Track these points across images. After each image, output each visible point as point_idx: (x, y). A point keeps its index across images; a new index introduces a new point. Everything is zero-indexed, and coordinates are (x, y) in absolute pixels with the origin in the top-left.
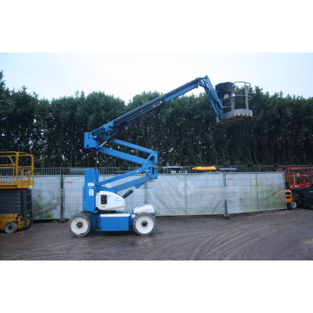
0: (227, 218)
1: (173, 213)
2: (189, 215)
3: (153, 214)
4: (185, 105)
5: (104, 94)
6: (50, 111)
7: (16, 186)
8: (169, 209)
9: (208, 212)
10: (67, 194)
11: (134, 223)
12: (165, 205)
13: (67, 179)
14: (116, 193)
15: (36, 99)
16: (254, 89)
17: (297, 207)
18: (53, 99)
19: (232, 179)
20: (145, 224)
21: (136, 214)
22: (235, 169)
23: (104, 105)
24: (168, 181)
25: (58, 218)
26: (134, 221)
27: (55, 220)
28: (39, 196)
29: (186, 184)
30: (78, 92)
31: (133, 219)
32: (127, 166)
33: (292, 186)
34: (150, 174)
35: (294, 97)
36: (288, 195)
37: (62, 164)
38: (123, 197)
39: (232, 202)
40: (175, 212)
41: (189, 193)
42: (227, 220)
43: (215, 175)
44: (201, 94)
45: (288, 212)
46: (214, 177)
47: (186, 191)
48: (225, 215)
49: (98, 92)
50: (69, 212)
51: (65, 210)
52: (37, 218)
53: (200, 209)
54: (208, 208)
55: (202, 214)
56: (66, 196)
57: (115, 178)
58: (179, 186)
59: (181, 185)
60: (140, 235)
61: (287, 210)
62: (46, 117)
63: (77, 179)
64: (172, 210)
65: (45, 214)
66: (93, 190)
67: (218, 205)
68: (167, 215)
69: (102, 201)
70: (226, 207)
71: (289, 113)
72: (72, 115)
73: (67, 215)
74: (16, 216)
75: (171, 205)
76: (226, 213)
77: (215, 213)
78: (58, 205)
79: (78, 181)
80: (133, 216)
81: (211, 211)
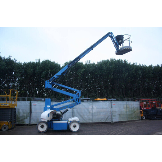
2: (94, 122)
3: (78, 122)
4: (90, 68)
5: (50, 61)
6: (23, 69)
7: (9, 106)
8: (84, 119)
9: (103, 121)
10: (33, 111)
11: (69, 126)
12: (82, 117)
13: (33, 103)
16: (123, 61)
17: (145, 119)
19: (115, 105)
20: (75, 126)
21: (71, 122)
22: (116, 100)
23: (50, 66)
24: (84, 105)
25: (28, 123)
26: (70, 125)
27: (26, 124)
28: (18, 112)
29: (92, 107)
30: (37, 60)
31: (69, 124)
32: (61, 97)
33: (143, 108)
34: (77, 102)
35: (142, 65)
36: (141, 113)
39: (114, 116)
40: (87, 121)
41: (94, 111)
44: (98, 63)
45: (141, 121)
46: (106, 103)
47: (92, 111)
48: (112, 123)
49: (47, 60)
50: (34, 120)
51: (32, 120)
52: (17, 123)
53: (99, 119)
54: (103, 119)
55: (100, 122)
57: (60, 103)
58: (89, 108)
59: (90, 107)
61: (141, 120)
62: (20, 72)
63: (38, 104)
64: (85, 120)
65: (21, 121)
67: (108, 117)
68: (83, 122)
69: (53, 115)
70: (112, 118)
71: (140, 72)
72: (34, 71)
73: (33, 122)
74: (8, 122)
75: (85, 117)
76: (112, 121)
77: (107, 121)
78: (28, 117)
79: (39, 104)
80: (69, 122)
81: (105, 121)
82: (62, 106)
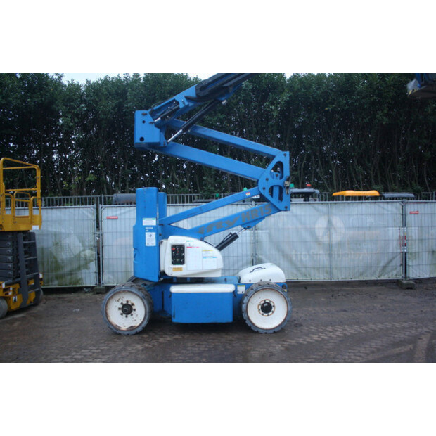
0: (410, 287)
1: (306, 275)
2: (335, 279)
3: (283, 286)
4: (311, 86)
8: (297, 268)
9: (372, 275)
10: (108, 240)
11: (244, 306)
12: (291, 261)
13: (107, 212)
14: (202, 239)
15: (60, 82)
18: (88, 82)
19: (416, 214)
20: (267, 308)
21: (248, 286)
22: (412, 195)
23: (172, 87)
24: (296, 216)
25: (92, 285)
26: (245, 301)
27: (87, 287)
28: (56, 244)
29: (330, 222)
31: (243, 296)
32: (212, 192)
34: (274, 200)
37: (105, 190)
38: (216, 247)
39: (415, 255)
40: (310, 275)
41: (336, 238)
42: (410, 291)
43: (385, 206)
46: (383, 208)
47: (330, 236)
48: (404, 282)
50: (113, 273)
51: (105, 271)
52: (55, 284)
53: (356, 269)
54: (371, 267)
55: (361, 279)
56: (105, 243)
58: (317, 226)
59: (321, 224)
60: (257, 332)
62: (75, 111)
63: (125, 213)
64: (304, 270)
65: (69, 277)
66: (154, 234)
69: (173, 257)
70: (405, 265)
72: (120, 106)
73: (108, 279)
74: (4, 286)
75: (301, 260)
76: (406, 277)
77: (385, 277)
78: (92, 261)
79: (127, 216)
80: (241, 290)
81: (377, 273)
82: (208, 221)
